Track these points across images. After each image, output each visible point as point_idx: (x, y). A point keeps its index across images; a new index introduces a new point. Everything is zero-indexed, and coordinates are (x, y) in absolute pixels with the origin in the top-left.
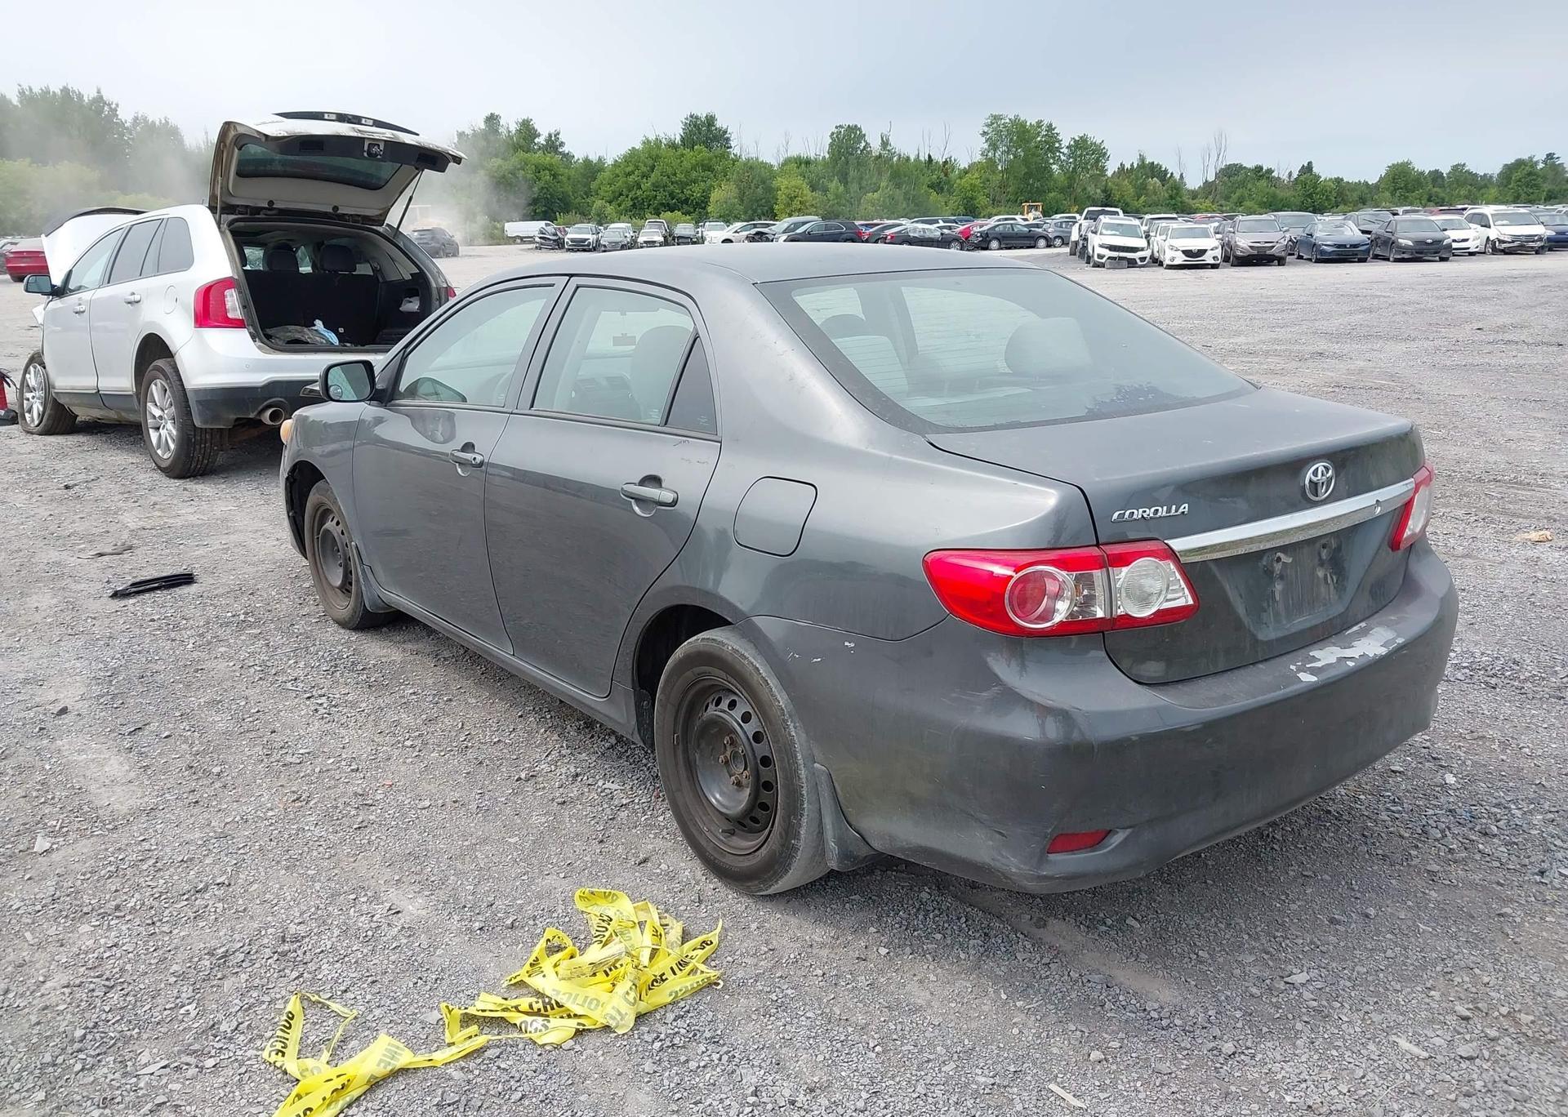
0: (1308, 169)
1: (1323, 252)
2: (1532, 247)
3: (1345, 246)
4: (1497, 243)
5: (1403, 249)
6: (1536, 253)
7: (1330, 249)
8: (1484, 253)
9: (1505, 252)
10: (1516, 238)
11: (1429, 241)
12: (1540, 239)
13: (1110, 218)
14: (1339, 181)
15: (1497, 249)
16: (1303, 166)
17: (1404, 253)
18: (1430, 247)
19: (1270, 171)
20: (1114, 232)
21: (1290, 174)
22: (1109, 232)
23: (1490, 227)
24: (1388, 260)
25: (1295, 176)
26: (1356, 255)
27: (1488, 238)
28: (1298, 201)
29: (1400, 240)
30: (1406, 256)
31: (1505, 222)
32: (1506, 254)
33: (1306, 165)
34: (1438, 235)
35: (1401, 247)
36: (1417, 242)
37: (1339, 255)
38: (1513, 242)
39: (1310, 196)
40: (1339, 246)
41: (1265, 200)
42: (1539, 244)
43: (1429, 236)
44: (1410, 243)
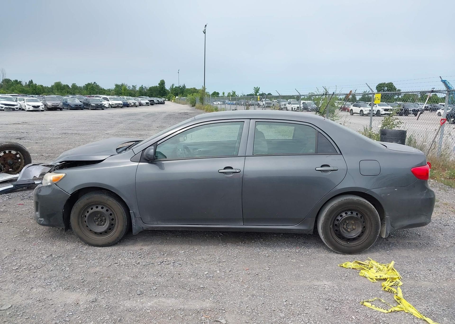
0: (31, 82)
1: (71, 107)
2: (120, 106)
3: (77, 105)
4: (112, 105)
5: (93, 106)
6: (121, 108)
7: (73, 106)
8: (109, 108)
9: (114, 107)
10: (116, 104)
11: (99, 104)
12: (122, 104)
13: (2, 95)
14: (42, 86)
15: (112, 107)
16: (30, 81)
17: (93, 107)
18: (100, 106)
19: (20, 82)
20: (4, 100)
21: (26, 83)
22: (3, 100)
23: (109, 101)
24: (89, 109)
25: (28, 83)
26: (81, 108)
27: (109, 104)
28: (31, 91)
29: (92, 104)
30: (94, 108)
31: (112, 100)
32: (114, 108)
33: (30, 80)
34: (100, 103)
35: (92, 106)
36: (96, 105)
37: (76, 108)
38: (116, 105)
39: (35, 90)
40: (76, 105)
41: (20, 90)
42: (121, 106)
43: (99, 103)
44: (94, 105)
